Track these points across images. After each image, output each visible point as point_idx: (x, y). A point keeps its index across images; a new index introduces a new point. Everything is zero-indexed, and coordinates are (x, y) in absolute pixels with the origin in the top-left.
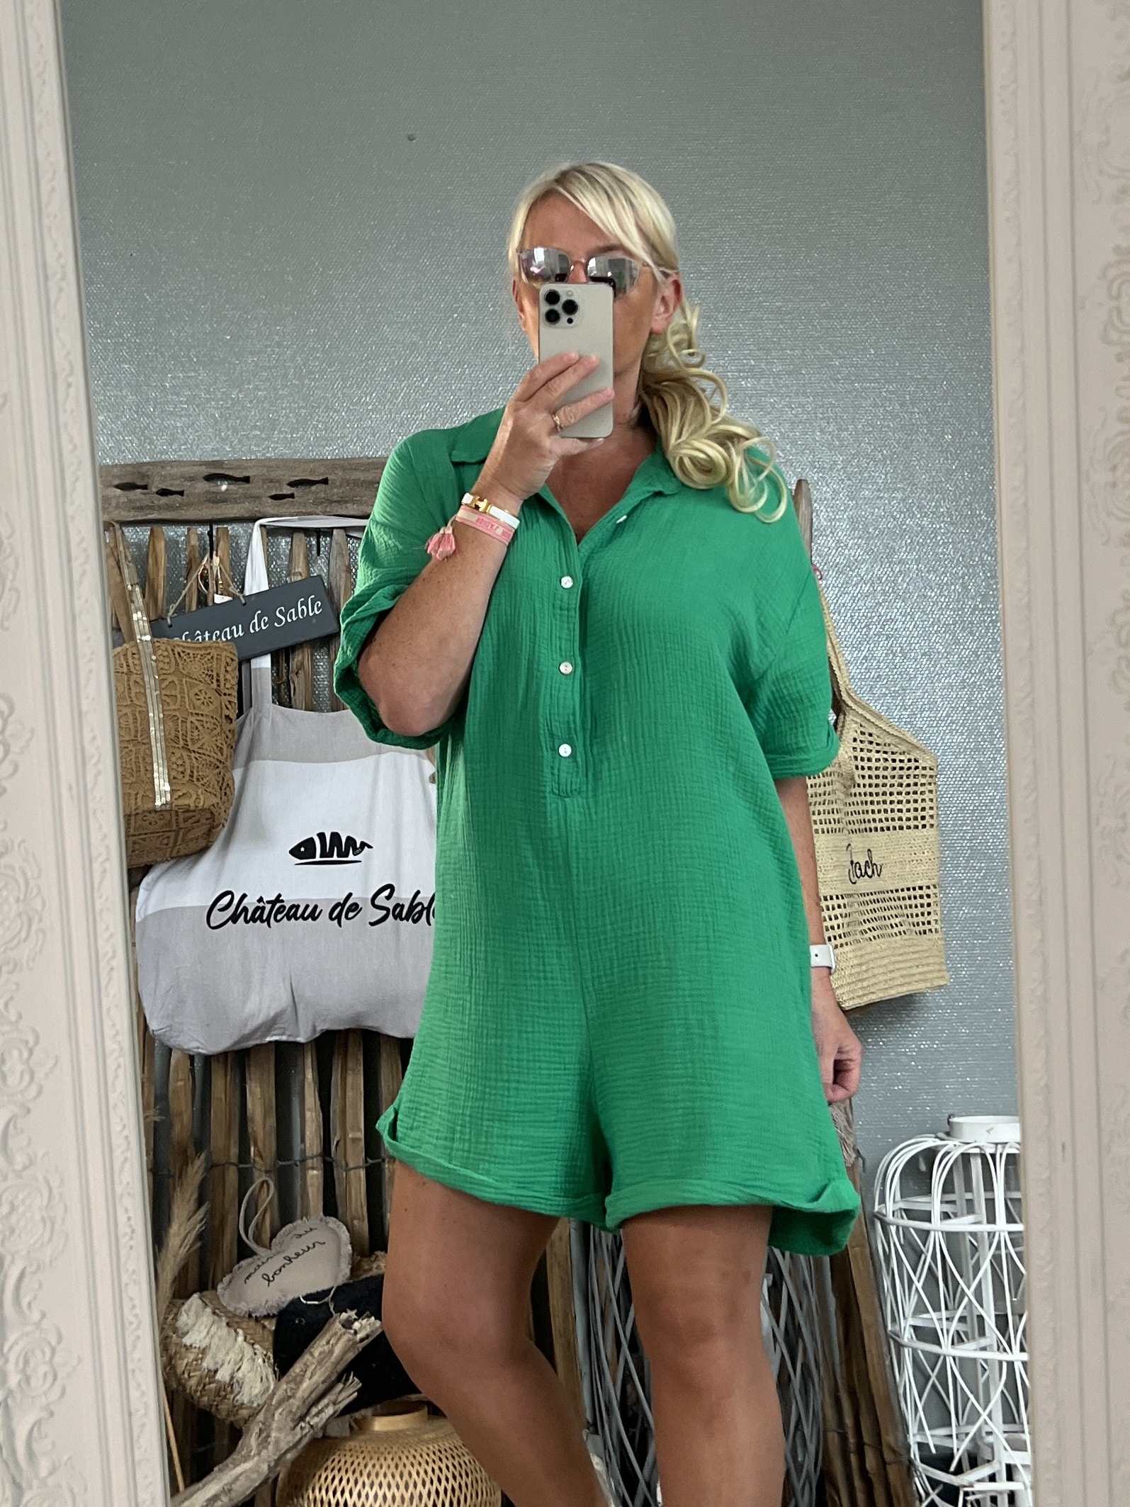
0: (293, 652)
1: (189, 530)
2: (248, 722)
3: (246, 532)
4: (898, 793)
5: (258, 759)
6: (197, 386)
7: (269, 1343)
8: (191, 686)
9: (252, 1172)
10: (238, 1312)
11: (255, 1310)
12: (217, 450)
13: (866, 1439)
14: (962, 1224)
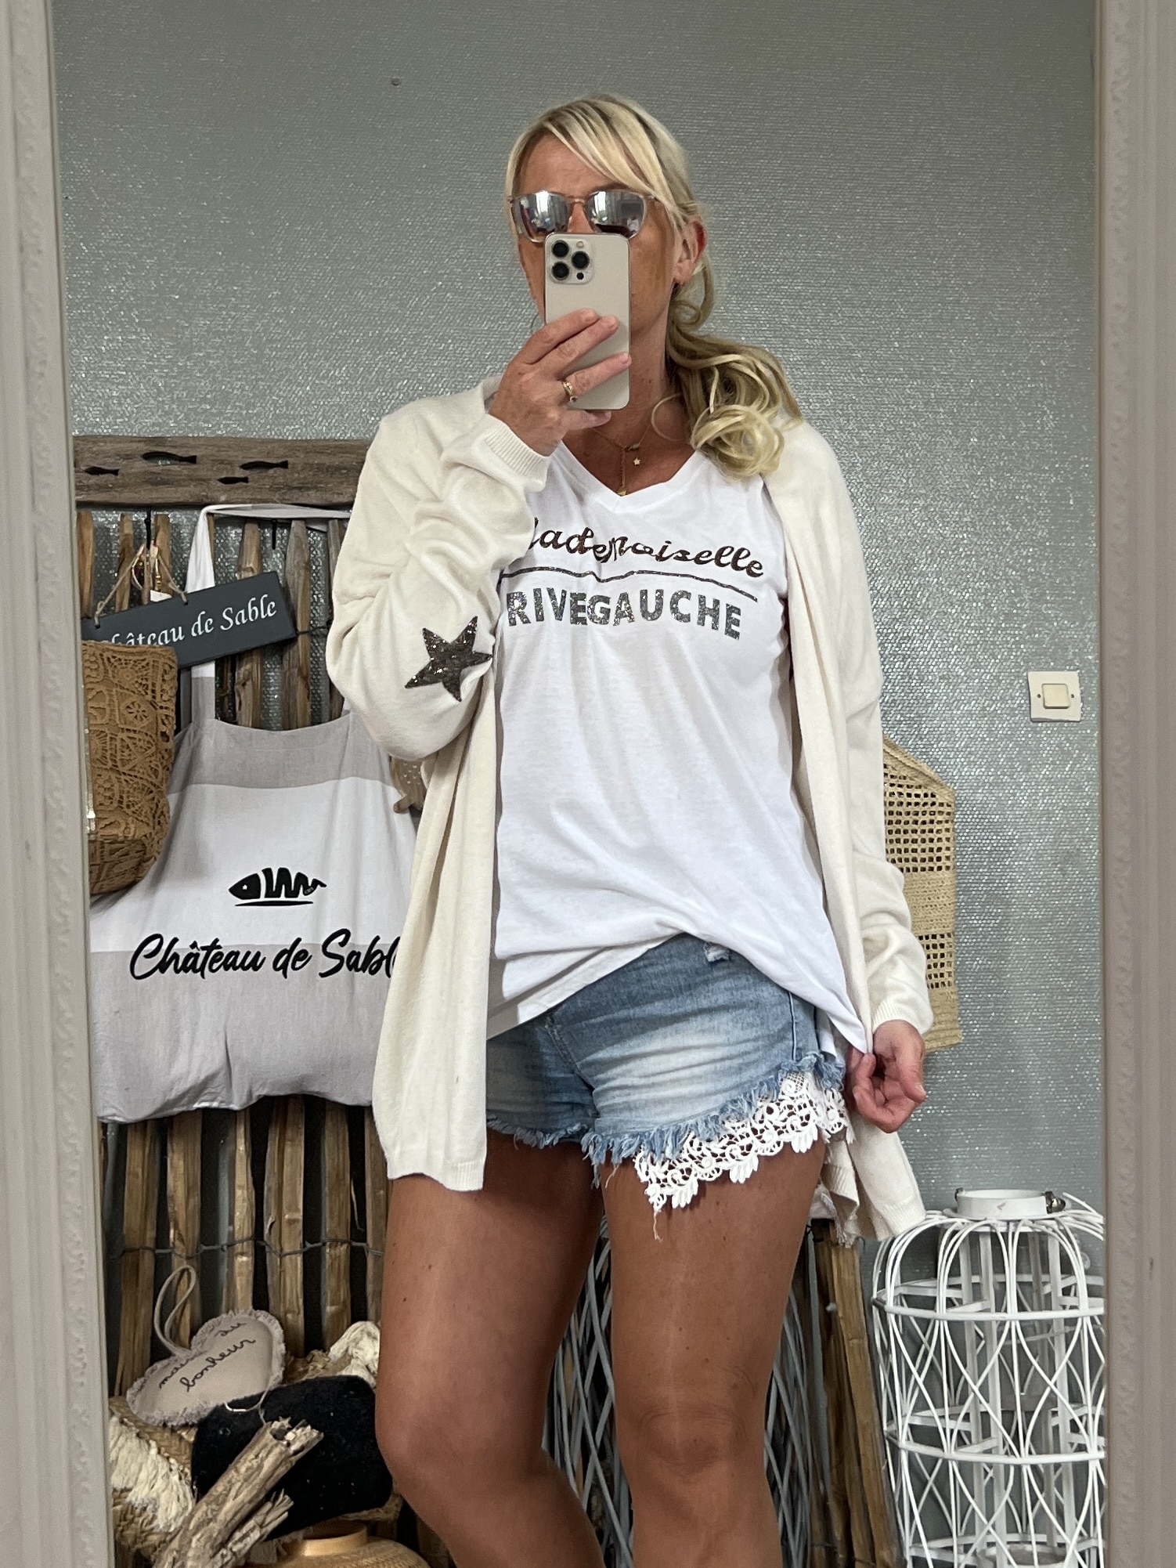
0: (241, 660)
1: (122, 516)
2: (186, 738)
3: (189, 520)
4: (913, 832)
5: (196, 783)
6: (139, 352)
7: (186, 1457)
8: (123, 697)
9: (170, 1257)
10: (150, 1421)
11: (170, 1420)
12: (159, 425)
13: (857, 1555)
14: (969, 1312)
